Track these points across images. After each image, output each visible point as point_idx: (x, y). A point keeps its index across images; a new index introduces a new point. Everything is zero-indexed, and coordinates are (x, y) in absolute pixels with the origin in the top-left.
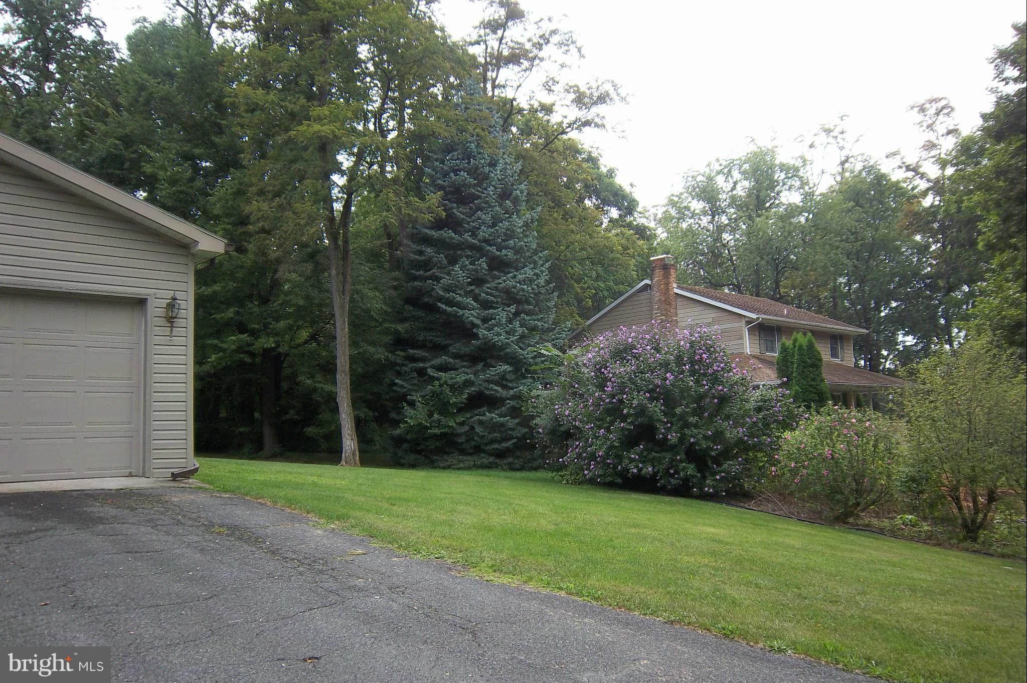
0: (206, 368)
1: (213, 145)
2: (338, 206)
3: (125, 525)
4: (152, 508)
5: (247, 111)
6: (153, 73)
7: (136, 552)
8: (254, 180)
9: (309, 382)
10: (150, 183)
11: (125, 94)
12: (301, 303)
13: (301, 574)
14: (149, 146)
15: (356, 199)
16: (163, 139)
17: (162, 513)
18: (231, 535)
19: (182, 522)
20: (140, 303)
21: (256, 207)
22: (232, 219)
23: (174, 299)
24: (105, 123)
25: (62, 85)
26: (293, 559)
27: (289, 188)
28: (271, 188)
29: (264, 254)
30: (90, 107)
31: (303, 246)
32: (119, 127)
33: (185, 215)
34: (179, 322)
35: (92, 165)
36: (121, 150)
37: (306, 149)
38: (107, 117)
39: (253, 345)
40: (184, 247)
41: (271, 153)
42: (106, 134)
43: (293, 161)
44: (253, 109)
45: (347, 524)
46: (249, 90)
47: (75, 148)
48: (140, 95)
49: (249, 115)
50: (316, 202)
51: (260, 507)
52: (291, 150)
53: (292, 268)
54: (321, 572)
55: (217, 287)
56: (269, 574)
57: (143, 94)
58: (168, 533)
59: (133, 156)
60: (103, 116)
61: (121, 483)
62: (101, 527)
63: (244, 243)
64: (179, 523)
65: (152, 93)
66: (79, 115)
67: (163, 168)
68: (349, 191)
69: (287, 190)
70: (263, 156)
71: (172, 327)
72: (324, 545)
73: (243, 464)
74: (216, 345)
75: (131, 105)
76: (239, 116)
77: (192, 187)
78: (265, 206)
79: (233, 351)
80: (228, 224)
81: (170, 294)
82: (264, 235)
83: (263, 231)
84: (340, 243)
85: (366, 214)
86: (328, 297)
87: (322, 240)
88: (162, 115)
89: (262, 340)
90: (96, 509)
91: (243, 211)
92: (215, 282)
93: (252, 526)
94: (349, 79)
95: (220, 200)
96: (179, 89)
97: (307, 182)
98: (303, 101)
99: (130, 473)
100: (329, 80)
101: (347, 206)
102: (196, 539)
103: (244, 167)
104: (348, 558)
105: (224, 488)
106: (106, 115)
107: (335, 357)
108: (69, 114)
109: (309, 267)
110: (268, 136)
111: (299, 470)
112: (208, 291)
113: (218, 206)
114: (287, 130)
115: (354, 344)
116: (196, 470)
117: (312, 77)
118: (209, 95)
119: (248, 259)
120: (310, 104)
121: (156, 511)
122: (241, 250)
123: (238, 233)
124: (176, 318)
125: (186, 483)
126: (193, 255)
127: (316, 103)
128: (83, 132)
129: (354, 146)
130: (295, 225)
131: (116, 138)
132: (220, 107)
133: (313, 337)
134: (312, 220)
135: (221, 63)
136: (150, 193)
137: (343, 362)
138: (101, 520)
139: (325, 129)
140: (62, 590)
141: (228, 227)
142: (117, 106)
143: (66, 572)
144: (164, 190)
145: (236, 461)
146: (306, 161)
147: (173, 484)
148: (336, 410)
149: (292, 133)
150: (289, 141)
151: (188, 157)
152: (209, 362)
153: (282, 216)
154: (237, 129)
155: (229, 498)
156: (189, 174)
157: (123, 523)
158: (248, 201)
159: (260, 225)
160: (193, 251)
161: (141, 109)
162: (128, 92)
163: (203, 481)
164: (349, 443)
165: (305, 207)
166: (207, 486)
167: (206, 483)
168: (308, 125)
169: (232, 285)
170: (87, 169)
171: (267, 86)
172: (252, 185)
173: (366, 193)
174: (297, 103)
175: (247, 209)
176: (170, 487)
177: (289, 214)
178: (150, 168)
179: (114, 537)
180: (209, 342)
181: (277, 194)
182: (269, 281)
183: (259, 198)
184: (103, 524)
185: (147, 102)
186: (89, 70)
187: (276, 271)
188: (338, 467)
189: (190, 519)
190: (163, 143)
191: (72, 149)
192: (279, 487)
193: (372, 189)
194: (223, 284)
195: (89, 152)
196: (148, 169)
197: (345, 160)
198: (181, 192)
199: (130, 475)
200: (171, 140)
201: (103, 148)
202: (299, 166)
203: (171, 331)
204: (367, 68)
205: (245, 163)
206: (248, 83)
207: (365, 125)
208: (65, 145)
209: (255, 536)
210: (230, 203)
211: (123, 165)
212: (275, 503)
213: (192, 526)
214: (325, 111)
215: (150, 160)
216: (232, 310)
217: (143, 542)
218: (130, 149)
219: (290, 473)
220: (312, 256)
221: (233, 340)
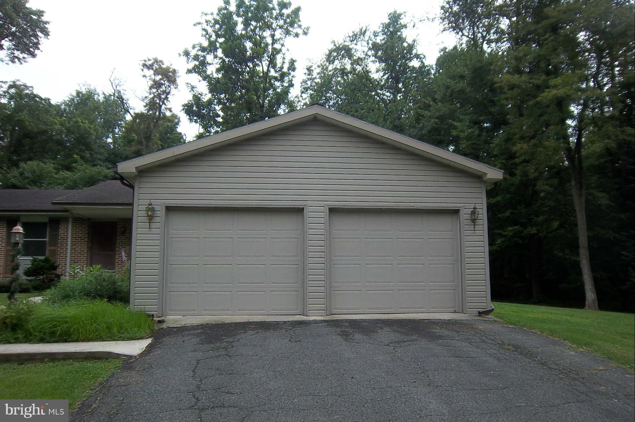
0: (495, 247)
1: (491, 113)
2: (573, 140)
3: (453, 341)
4: (468, 332)
5: (509, 89)
6: (453, 78)
7: (461, 357)
8: (516, 130)
9: (561, 254)
10: (455, 141)
11: (439, 93)
12: (552, 204)
13: (561, 379)
14: (454, 120)
15: (585, 133)
16: (461, 115)
17: (474, 335)
18: (516, 351)
19: (486, 341)
20: (455, 212)
21: (520, 147)
22: (505, 156)
23: (475, 208)
24: (430, 111)
25: (406, 94)
26: (556, 369)
27: (540, 132)
28: (528, 134)
29: (527, 176)
30: (420, 103)
31: (551, 168)
32: (437, 112)
33: (477, 158)
34: (479, 222)
35: (424, 135)
36: (439, 124)
37: (548, 106)
38: (430, 107)
39: (523, 232)
40: (478, 177)
41: (525, 112)
42: (430, 117)
43: (541, 115)
44: (512, 87)
45: (592, 349)
46: (508, 76)
47: (415, 127)
48: (446, 92)
49: (511, 92)
50: (558, 139)
51: (533, 334)
52: (539, 108)
53: (545, 182)
54: (575, 379)
55: (499, 198)
56: (540, 377)
57: (449, 91)
58: (477, 347)
59: (446, 127)
60: (427, 107)
61: (450, 316)
62: (441, 341)
63: (514, 170)
64: (484, 341)
65: (454, 89)
66: (416, 109)
67: (462, 131)
68: (579, 129)
69: (539, 134)
70: (521, 115)
71: (475, 225)
72: (576, 362)
73: (521, 307)
74: (501, 233)
75: (443, 98)
76: (505, 93)
77: (480, 140)
78: (525, 146)
79: (511, 236)
80: (503, 159)
81: (472, 206)
82: (525, 164)
83: (525, 161)
84: (576, 163)
85: (593, 142)
86: (571, 200)
87: (563, 162)
88: (460, 101)
89: (529, 229)
90: (437, 330)
91: (512, 151)
92: (498, 195)
93: (529, 346)
94: (573, 56)
95: (497, 145)
96: (469, 84)
97: (551, 127)
98: (544, 77)
99: (455, 310)
100: (560, 61)
101: (579, 139)
102: (495, 352)
103: (511, 124)
104: (594, 372)
105: (510, 322)
106: (429, 106)
107: (577, 238)
108: (411, 109)
109: (556, 181)
110: (522, 102)
111: (557, 312)
112: (494, 201)
113: (496, 149)
114: (535, 97)
115: (589, 228)
116: (492, 310)
117: (549, 60)
118: (485, 84)
119: (516, 180)
120: (549, 78)
121: (470, 333)
122: (512, 174)
123: (509, 164)
124: (476, 220)
125: (487, 318)
126: (484, 182)
127: (552, 77)
128: (418, 118)
129: (580, 99)
130: (546, 155)
131: (436, 118)
132: (492, 89)
133: (561, 226)
134: (556, 150)
135: (491, 64)
136: (456, 146)
137: (583, 240)
138: (440, 337)
139: (560, 92)
140: (422, 375)
141: (504, 161)
142: (434, 100)
143: (424, 365)
144: (463, 145)
145: (516, 304)
146: (549, 114)
147: (479, 318)
148: (579, 273)
149: (539, 99)
150: (538, 103)
151: (477, 123)
152: (497, 244)
153: (536, 151)
154: (504, 102)
155: (513, 328)
156: (477, 132)
157: (453, 340)
158: (514, 144)
159: (523, 158)
160: (485, 179)
161: (448, 99)
162: (440, 91)
163: (497, 317)
164: (590, 295)
165: (551, 143)
166: (499, 320)
167: (498, 318)
168: (549, 92)
169: (508, 196)
170: (421, 139)
171: (520, 72)
172: (515, 134)
173: (591, 128)
174: (540, 79)
175: (514, 149)
176: (477, 320)
177: (540, 149)
178: (455, 132)
179: (448, 348)
180: (496, 232)
181: (533, 137)
182: (530, 192)
183: (521, 142)
184: (442, 339)
185: (451, 95)
186: (418, 83)
187: (535, 185)
188: (583, 310)
189: (490, 339)
190: (461, 117)
191: (413, 128)
192: (545, 323)
193: (596, 125)
194: (502, 196)
195: (422, 128)
196: (454, 133)
197: (575, 109)
198: (474, 144)
199: (455, 312)
200: (467, 114)
201: (429, 124)
202: (545, 118)
203: (475, 227)
204: (585, 47)
205: (510, 121)
206: (508, 72)
207: (587, 84)
208: (410, 127)
209: (531, 352)
210: (503, 146)
211: (441, 133)
212: (542, 332)
213: (491, 344)
214: (559, 80)
215: (455, 128)
216: (509, 211)
217: (464, 351)
218: (444, 123)
219: (551, 314)
220: (558, 173)
221: (510, 230)
